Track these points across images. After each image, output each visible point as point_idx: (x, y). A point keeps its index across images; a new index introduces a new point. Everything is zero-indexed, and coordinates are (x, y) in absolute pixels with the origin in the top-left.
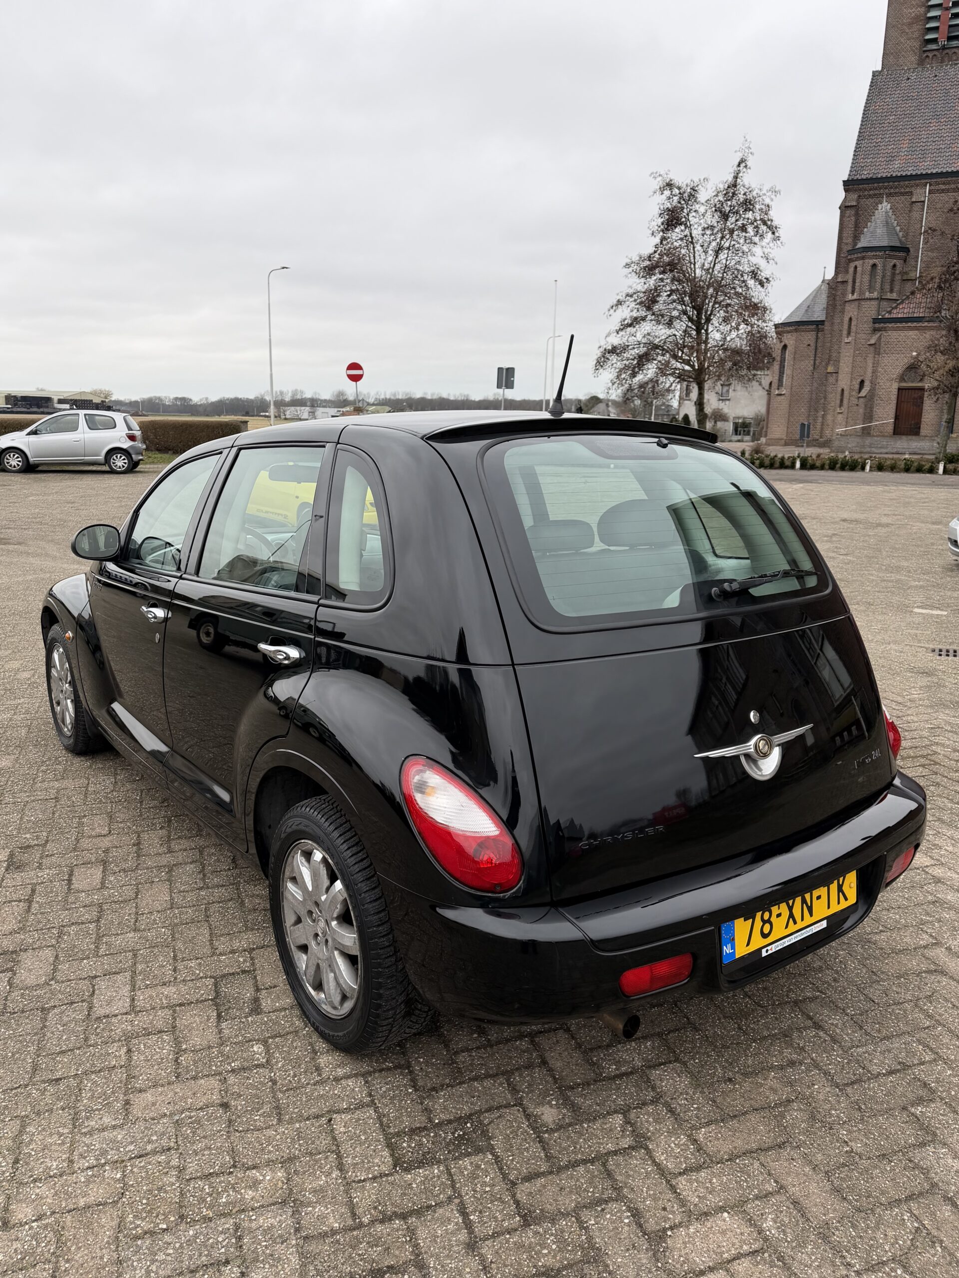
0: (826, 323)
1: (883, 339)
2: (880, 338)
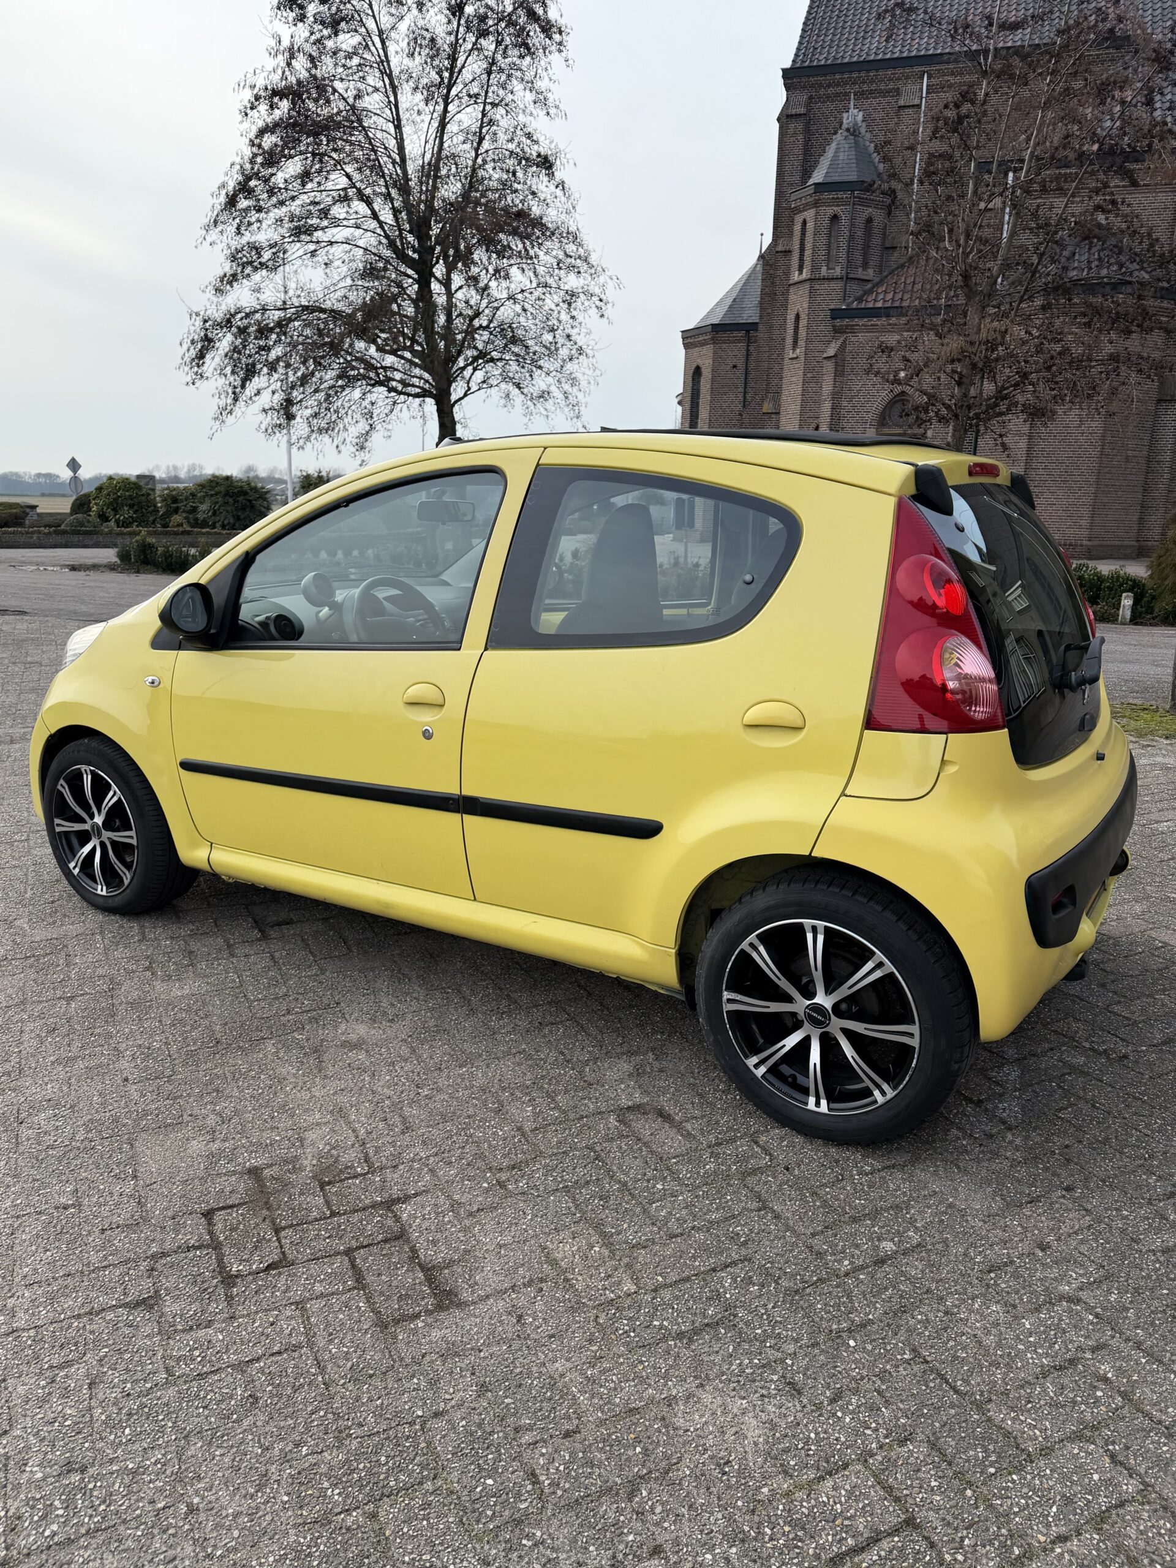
0: (761, 326)
1: (848, 349)
2: (842, 348)
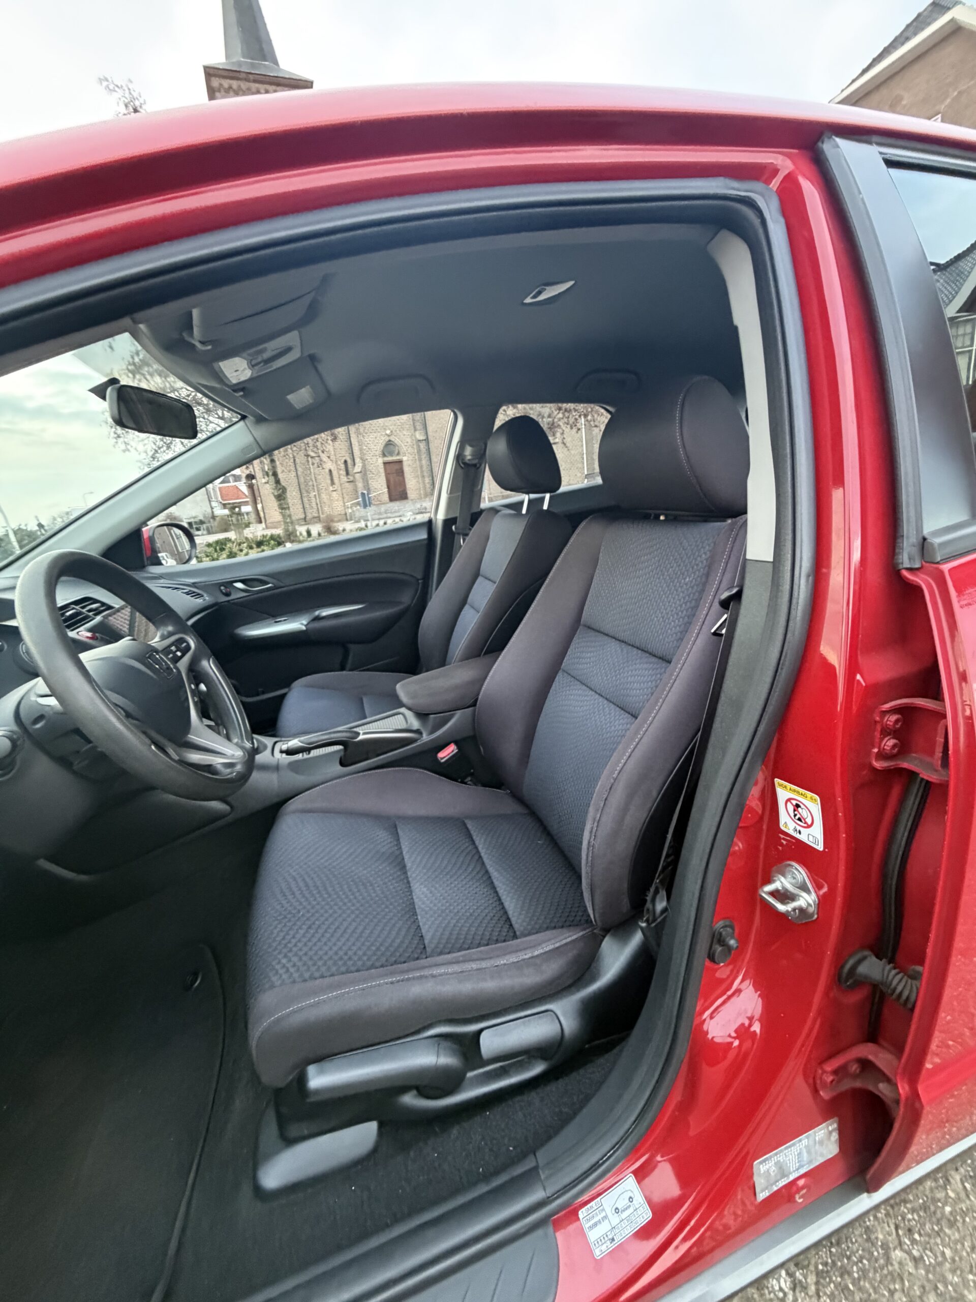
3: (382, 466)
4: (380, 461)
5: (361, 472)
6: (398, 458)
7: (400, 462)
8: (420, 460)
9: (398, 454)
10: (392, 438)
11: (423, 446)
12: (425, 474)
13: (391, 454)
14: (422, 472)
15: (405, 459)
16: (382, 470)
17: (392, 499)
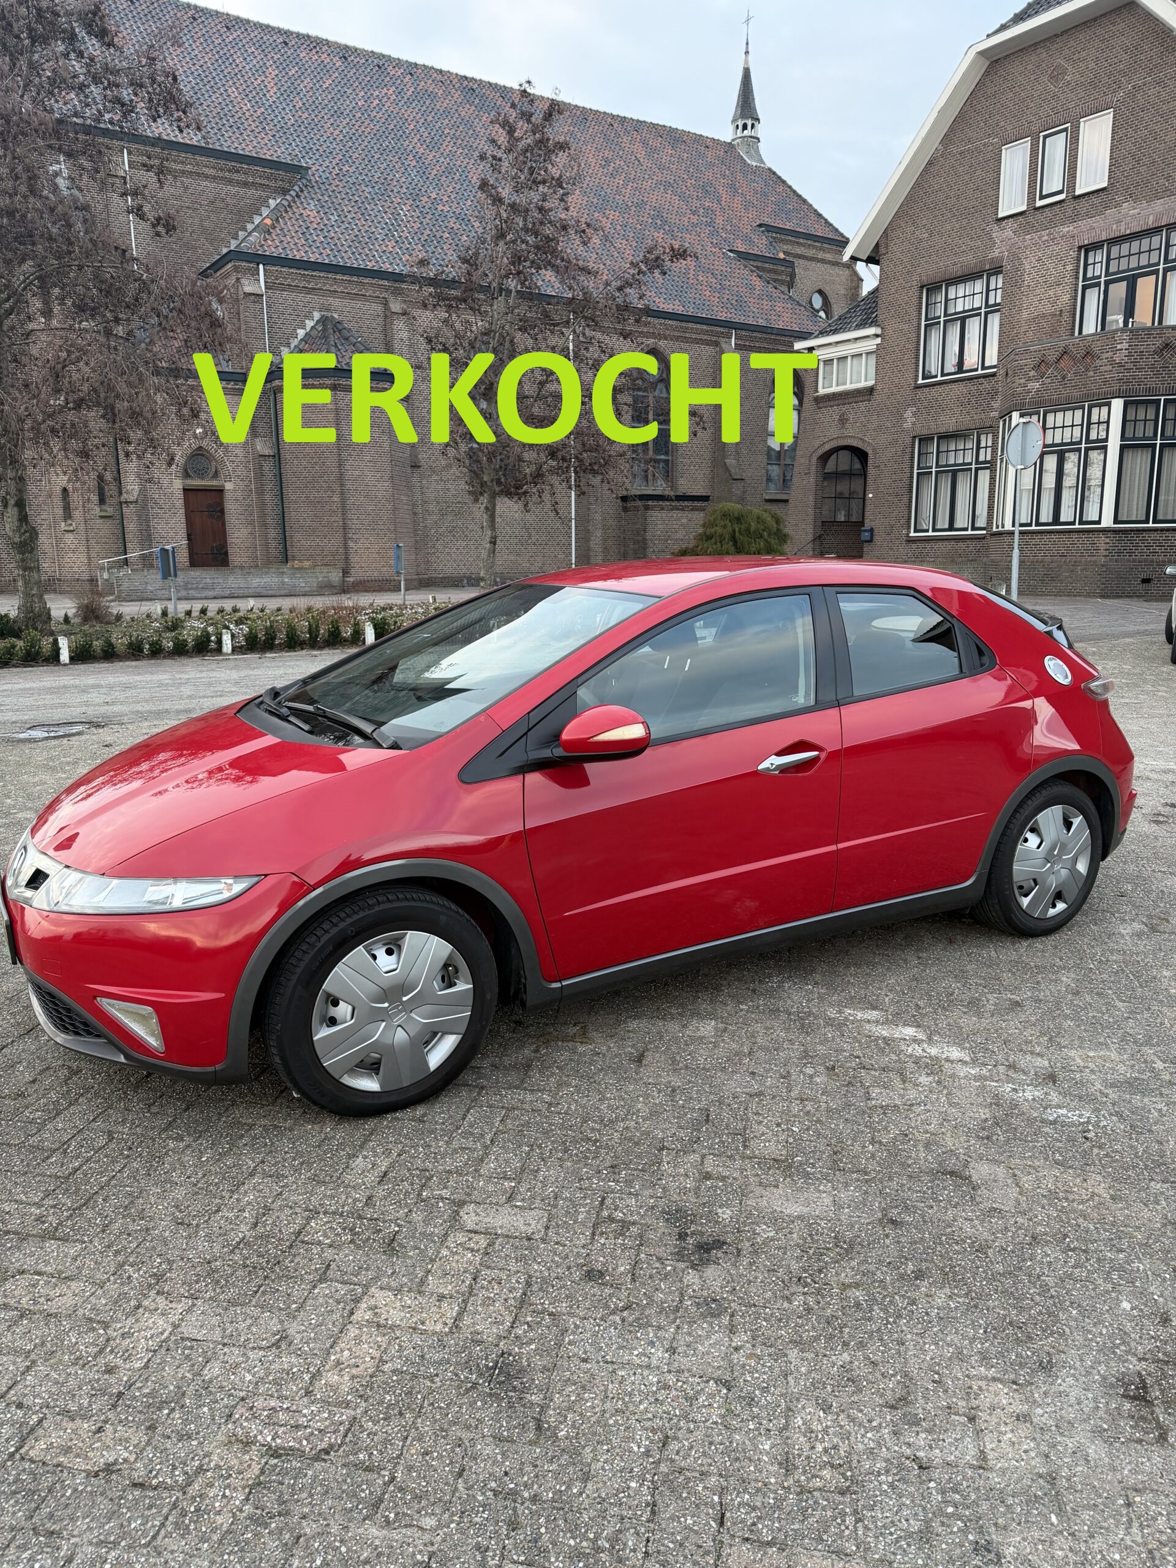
3: (179, 494)
4: (178, 484)
5: (136, 502)
6: (215, 483)
7: (220, 491)
8: (261, 492)
9: (216, 475)
10: (204, 444)
11: (267, 466)
12: (269, 520)
13: (201, 473)
14: (263, 515)
15: (229, 486)
16: (180, 503)
17: (196, 561)
